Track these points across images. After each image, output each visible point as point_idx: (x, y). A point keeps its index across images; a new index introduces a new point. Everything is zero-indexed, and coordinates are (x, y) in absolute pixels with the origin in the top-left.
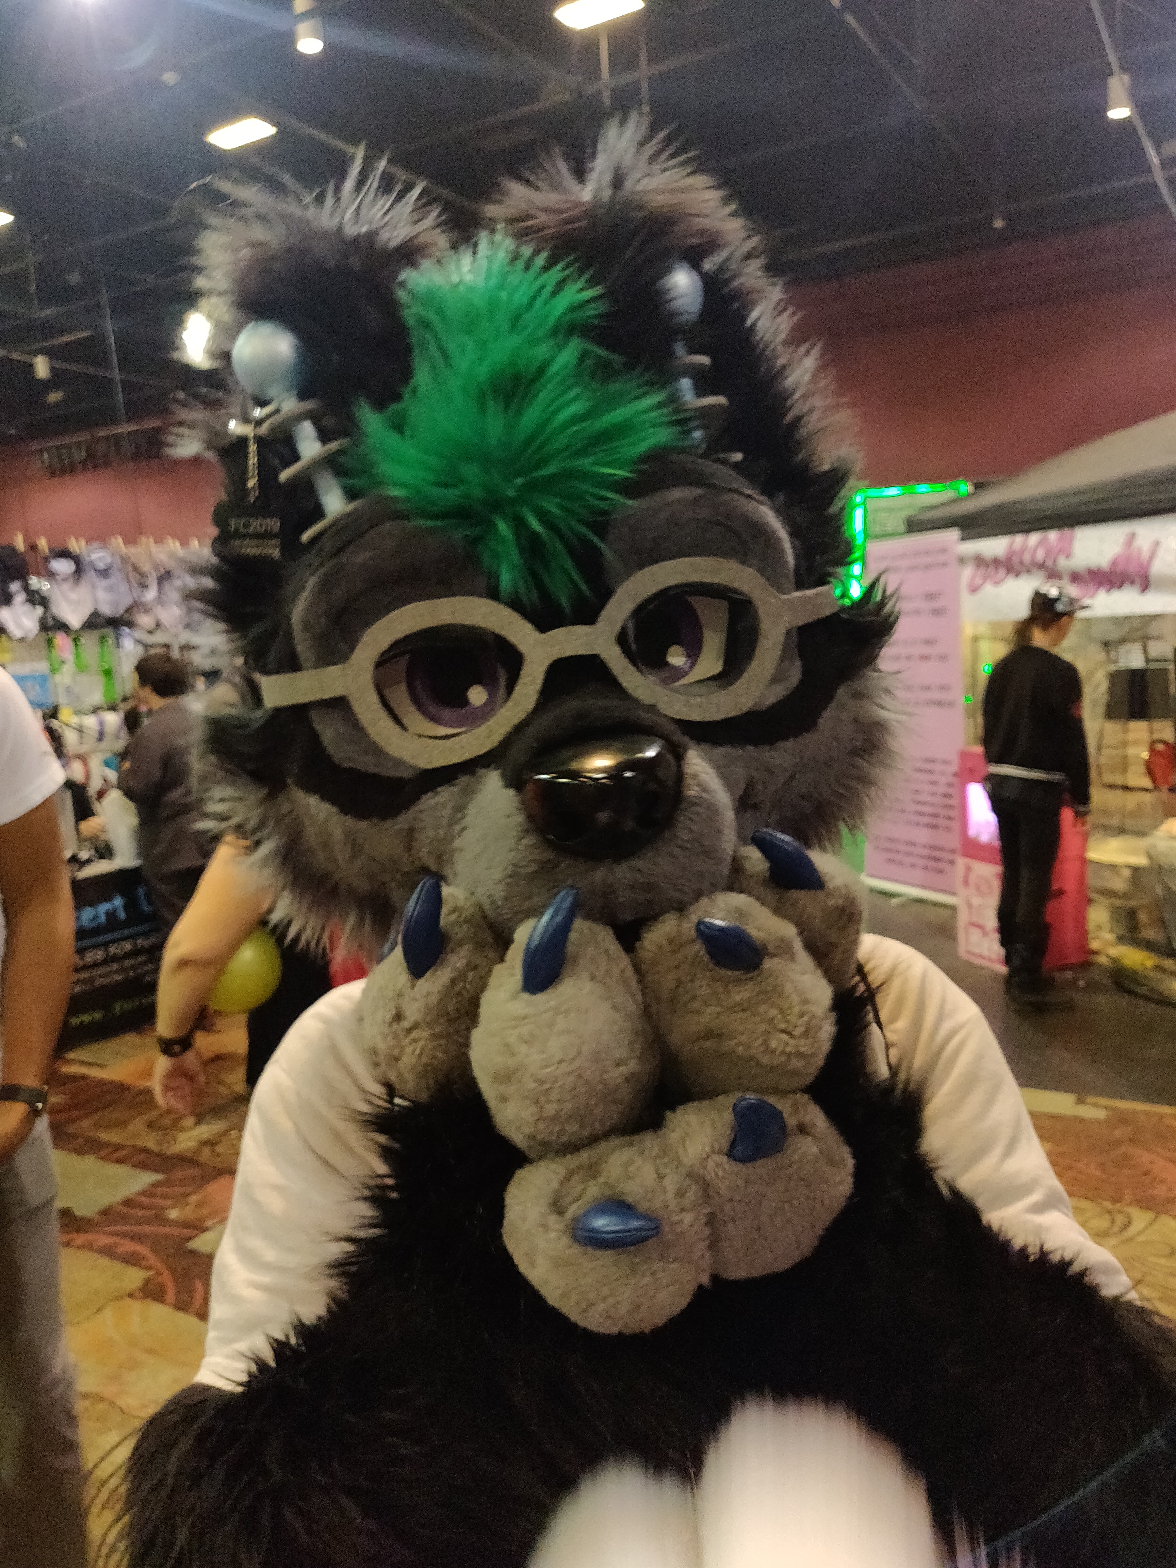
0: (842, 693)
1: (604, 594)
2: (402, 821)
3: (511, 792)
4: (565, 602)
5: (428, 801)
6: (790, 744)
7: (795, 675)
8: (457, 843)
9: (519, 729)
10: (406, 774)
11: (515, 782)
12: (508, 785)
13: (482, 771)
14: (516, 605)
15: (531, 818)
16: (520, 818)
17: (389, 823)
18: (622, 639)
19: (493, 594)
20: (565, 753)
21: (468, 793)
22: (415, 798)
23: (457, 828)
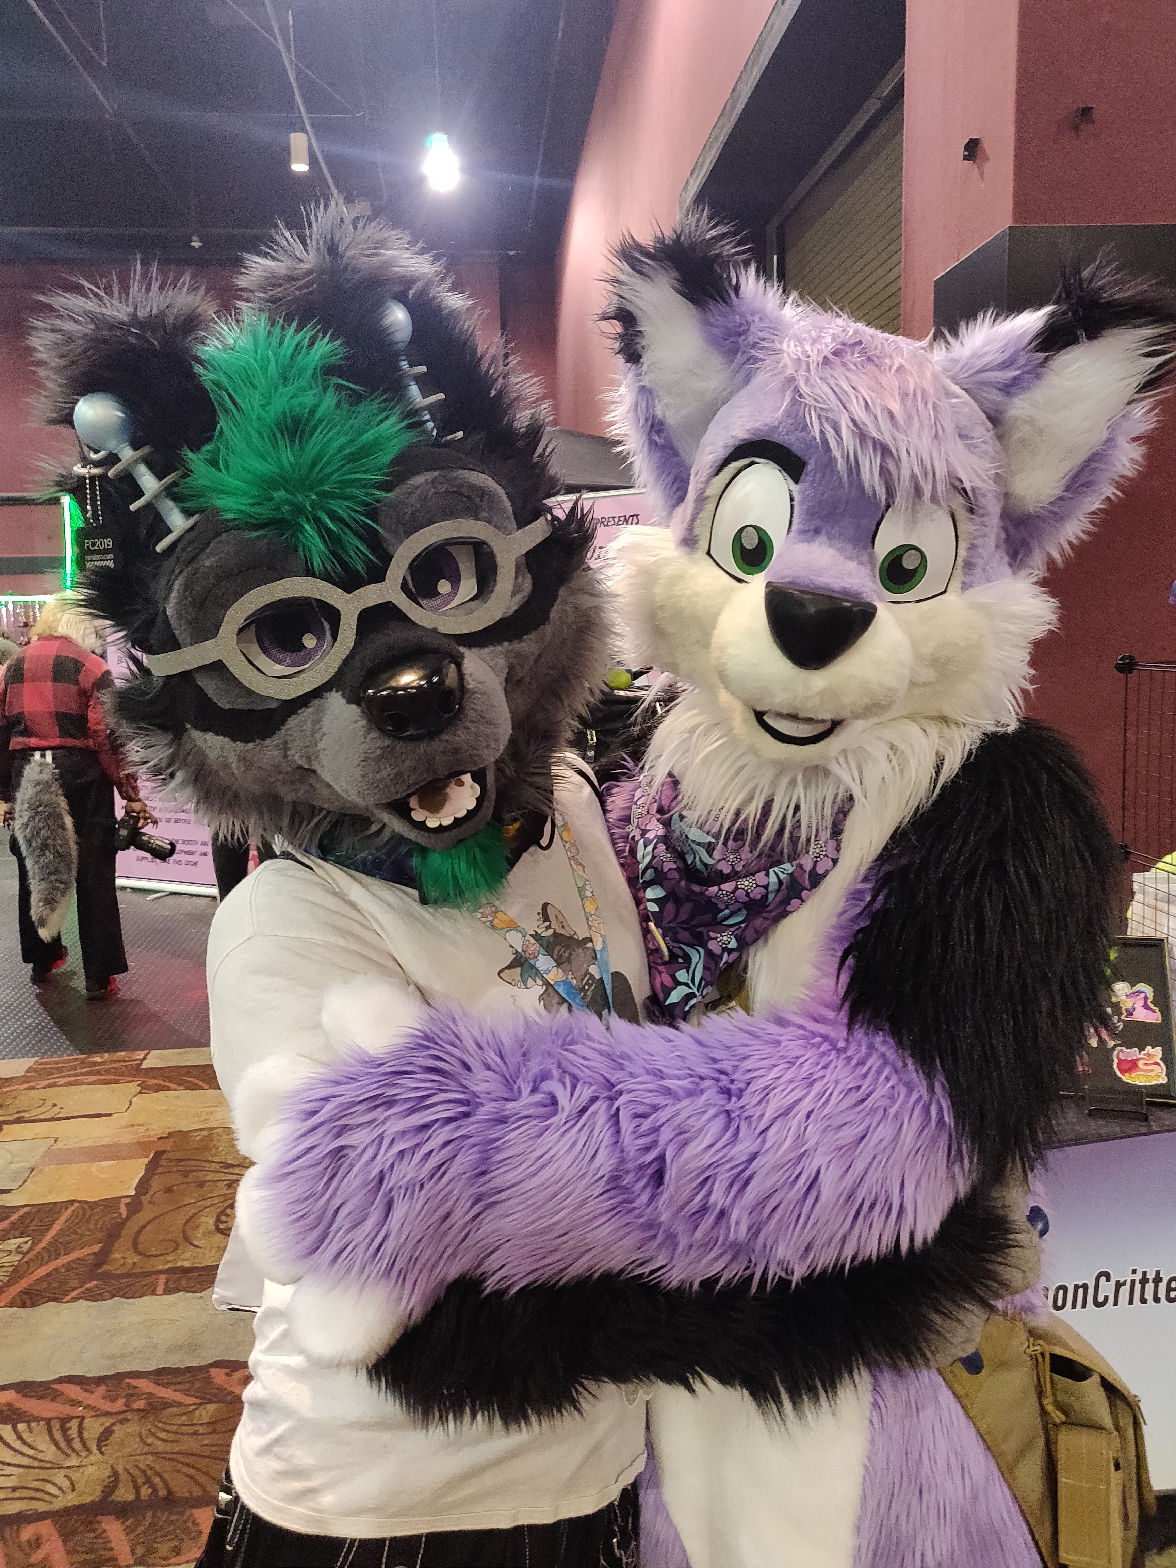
0: (562, 592)
1: (386, 559)
2: (276, 739)
3: (354, 707)
4: (360, 568)
5: (292, 722)
6: (533, 636)
7: (527, 584)
8: (320, 746)
9: (347, 662)
10: (274, 705)
11: (354, 698)
12: (349, 702)
13: (326, 695)
14: (328, 578)
15: (370, 721)
16: (364, 722)
17: (268, 742)
18: (404, 587)
19: (309, 572)
20: (384, 676)
21: (321, 711)
22: (283, 722)
23: (318, 736)
